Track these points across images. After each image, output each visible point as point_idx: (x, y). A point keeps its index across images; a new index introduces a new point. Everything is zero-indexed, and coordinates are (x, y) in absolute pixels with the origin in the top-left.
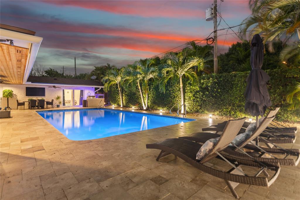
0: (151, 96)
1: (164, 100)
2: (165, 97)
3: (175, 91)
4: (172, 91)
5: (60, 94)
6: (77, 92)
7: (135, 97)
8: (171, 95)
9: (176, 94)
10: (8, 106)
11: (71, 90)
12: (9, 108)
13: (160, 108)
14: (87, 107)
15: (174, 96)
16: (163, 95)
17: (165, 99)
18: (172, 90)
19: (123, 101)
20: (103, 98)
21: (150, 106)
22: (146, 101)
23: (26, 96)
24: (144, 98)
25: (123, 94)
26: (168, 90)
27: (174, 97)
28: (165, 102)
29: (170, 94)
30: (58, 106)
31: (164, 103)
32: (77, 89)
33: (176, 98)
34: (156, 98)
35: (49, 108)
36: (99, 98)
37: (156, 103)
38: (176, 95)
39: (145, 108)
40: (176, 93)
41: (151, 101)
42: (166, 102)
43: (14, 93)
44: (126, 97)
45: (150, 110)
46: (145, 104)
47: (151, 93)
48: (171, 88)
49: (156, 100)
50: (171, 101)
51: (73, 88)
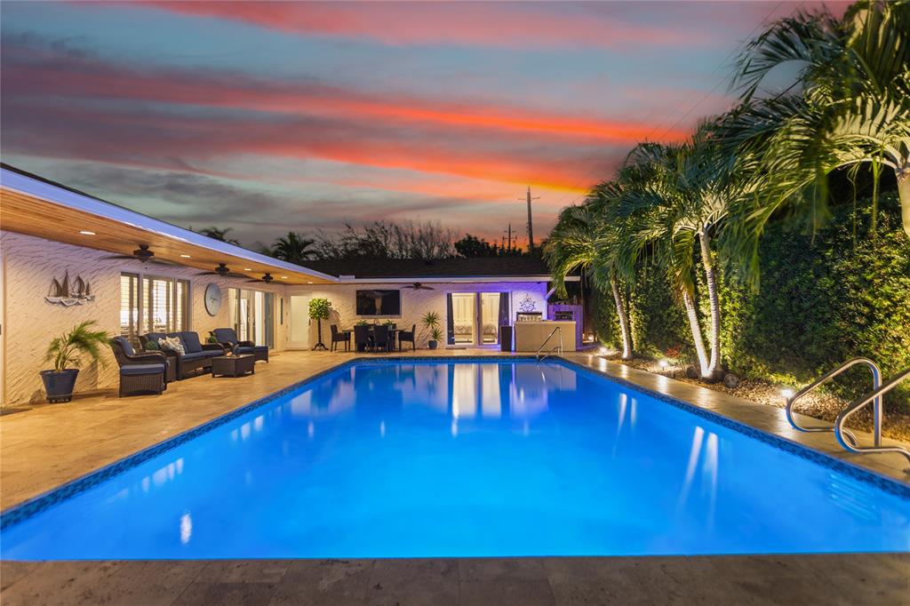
0: (734, 309)
1: (802, 332)
2: (806, 317)
3: (879, 276)
4: (851, 278)
5: (440, 308)
6: (491, 301)
7: (669, 315)
8: (849, 301)
9: (888, 297)
10: (320, 341)
11: (472, 294)
12: (323, 345)
13: (781, 378)
14: (515, 351)
15: (872, 308)
16: (794, 302)
17: (808, 327)
18: (853, 272)
19: (629, 329)
20: (570, 319)
21: (734, 363)
22: (711, 336)
23: (358, 314)
24: (704, 320)
25: (631, 304)
26: (828, 271)
27: (871, 318)
28: (809, 343)
29: (841, 294)
30: (432, 345)
31: (802, 348)
32: (490, 288)
33: (881, 322)
34: (759, 322)
35: (405, 350)
36: (557, 319)
37: (759, 347)
38: (887, 303)
39: (706, 372)
40: (887, 289)
41: (734, 337)
42: (814, 347)
43: (334, 307)
44: (638, 314)
45: (732, 383)
46: (708, 352)
47: (734, 294)
48: (850, 258)
49: (760, 331)
50: (851, 344)
51: (477, 288)
